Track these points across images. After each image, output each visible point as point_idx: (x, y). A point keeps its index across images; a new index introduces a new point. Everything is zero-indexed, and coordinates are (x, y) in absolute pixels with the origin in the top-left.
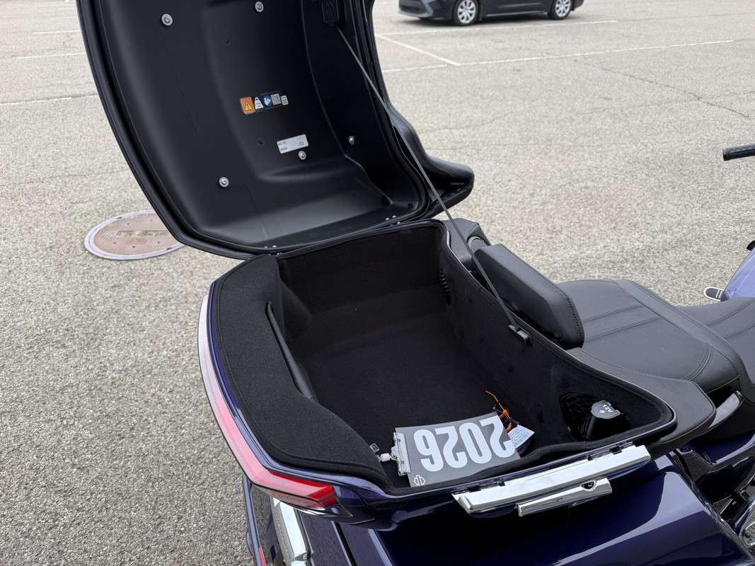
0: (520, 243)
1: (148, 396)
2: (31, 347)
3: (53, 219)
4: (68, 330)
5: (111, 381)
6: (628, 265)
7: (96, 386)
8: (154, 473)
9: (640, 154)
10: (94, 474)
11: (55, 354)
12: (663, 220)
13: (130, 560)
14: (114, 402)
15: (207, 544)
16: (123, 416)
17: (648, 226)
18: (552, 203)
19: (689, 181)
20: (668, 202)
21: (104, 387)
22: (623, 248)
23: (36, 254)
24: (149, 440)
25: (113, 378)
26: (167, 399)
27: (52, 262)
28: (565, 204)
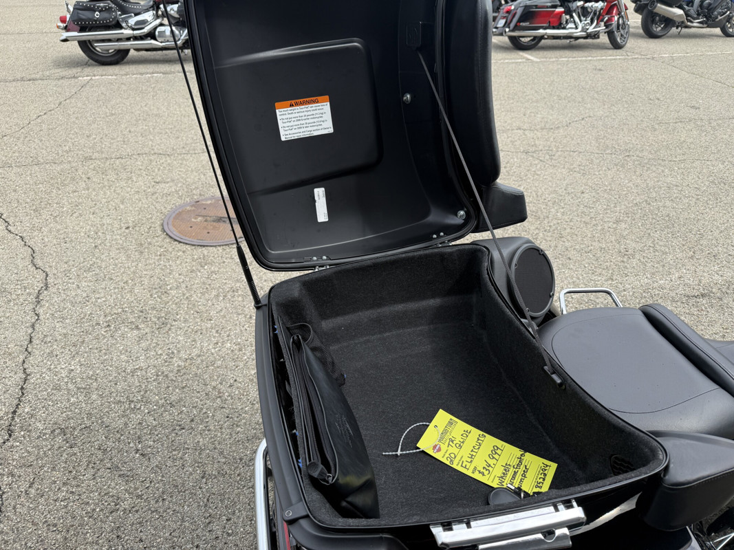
0: (589, 264)
1: (209, 388)
2: (108, 326)
3: (137, 197)
4: (142, 312)
5: (177, 369)
7: (163, 373)
8: (209, 469)
10: (154, 462)
11: (129, 335)
14: (177, 390)
16: (185, 406)
18: (625, 222)
21: (171, 375)
23: (119, 232)
24: (207, 435)
25: (179, 366)
26: (227, 394)
27: (133, 240)
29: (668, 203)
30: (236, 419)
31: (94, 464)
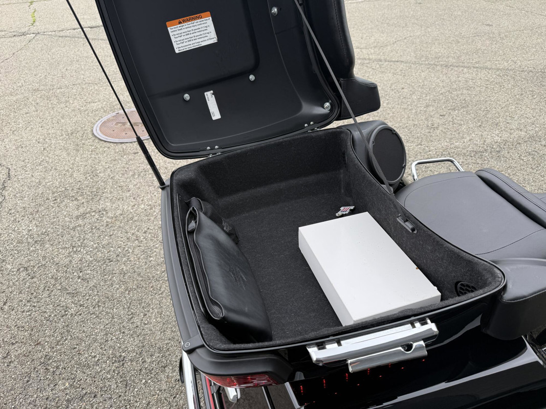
0: (405, 136)
1: (130, 235)
2: (55, 200)
3: (73, 114)
4: (79, 189)
5: (106, 224)
7: (96, 227)
8: (130, 286)
10: (91, 284)
11: (71, 205)
12: (521, 120)
13: (111, 339)
15: (161, 333)
16: (112, 247)
17: (508, 124)
18: (433, 106)
21: (101, 228)
23: (61, 138)
24: (128, 264)
25: (107, 222)
26: (142, 237)
27: (72, 143)
28: (443, 107)
29: (465, 92)
30: (149, 253)
31: (49, 287)
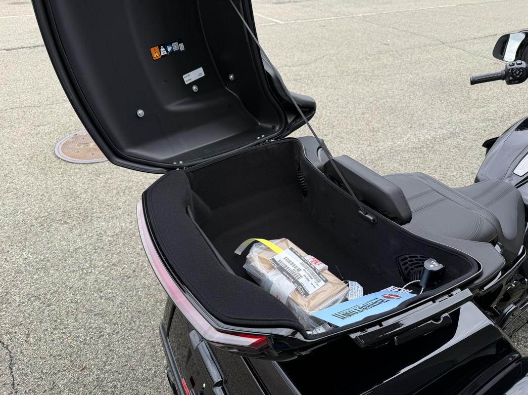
0: (355, 139)
2: (42, 225)
3: (24, 138)
4: (64, 212)
6: (425, 150)
7: (99, 247)
9: (415, 80)
10: (118, 301)
11: (61, 228)
12: (439, 121)
14: (115, 256)
16: (125, 264)
17: (431, 125)
18: (368, 113)
19: (449, 96)
20: (440, 110)
21: (105, 247)
22: (419, 139)
23: (21, 163)
24: (148, 277)
25: (109, 241)
27: (35, 167)
28: (376, 113)
